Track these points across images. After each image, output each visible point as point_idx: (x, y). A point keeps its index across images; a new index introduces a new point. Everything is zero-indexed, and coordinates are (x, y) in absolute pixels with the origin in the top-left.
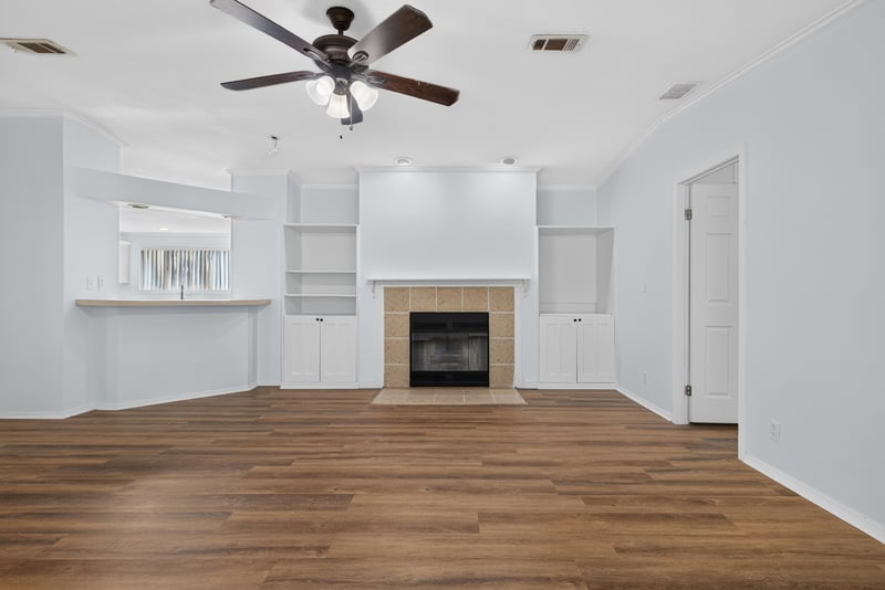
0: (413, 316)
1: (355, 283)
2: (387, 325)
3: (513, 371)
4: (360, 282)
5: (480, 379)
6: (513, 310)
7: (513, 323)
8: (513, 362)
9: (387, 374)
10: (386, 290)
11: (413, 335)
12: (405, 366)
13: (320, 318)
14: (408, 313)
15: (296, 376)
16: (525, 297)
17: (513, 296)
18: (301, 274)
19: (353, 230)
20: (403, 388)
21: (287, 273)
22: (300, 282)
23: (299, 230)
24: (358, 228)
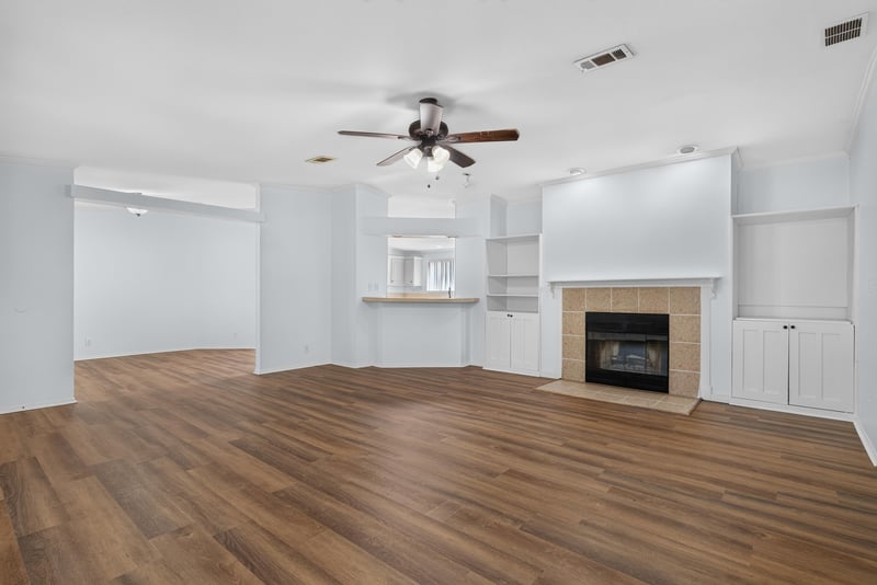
0: (588, 315)
1: (537, 284)
2: (564, 323)
3: (698, 380)
4: (542, 283)
5: (658, 384)
6: (698, 312)
7: (699, 327)
8: (699, 370)
9: (564, 368)
10: (565, 290)
11: (590, 334)
12: (581, 361)
14: (584, 313)
15: (495, 361)
16: (715, 298)
17: (699, 298)
18: (506, 278)
19: (536, 239)
20: (578, 382)
21: (489, 277)
22: (506, 285)
23: (505, 242)
24: (541, 236)
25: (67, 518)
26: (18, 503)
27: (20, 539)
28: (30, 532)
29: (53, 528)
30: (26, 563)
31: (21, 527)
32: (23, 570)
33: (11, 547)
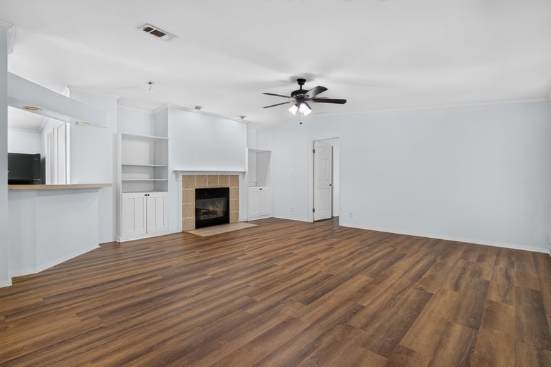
0: (197, 191)
1: (167, 173)
2: (184, 196)
3: (239, 214)
4: (170, 172)
5: (225, 220)
6: (238, 186)
7: (239, 192)
8: (239, 210)
9: (184, 224)
10: (183, 176)
11: (196, 201)
12: (193, 218)
13: (148, 193)
14: (194, 189)
16: (244, 180)
17: (238, 179)
20: (192, 230)
24: (169, 140)
25: (449, 325)
26: (463, 360)
27: (478, 329)
28: (471, 329)
29: (459, 324)
30: (481, 316)
31: (473, 336)
32: (484, 314)
33: (484, 328)
